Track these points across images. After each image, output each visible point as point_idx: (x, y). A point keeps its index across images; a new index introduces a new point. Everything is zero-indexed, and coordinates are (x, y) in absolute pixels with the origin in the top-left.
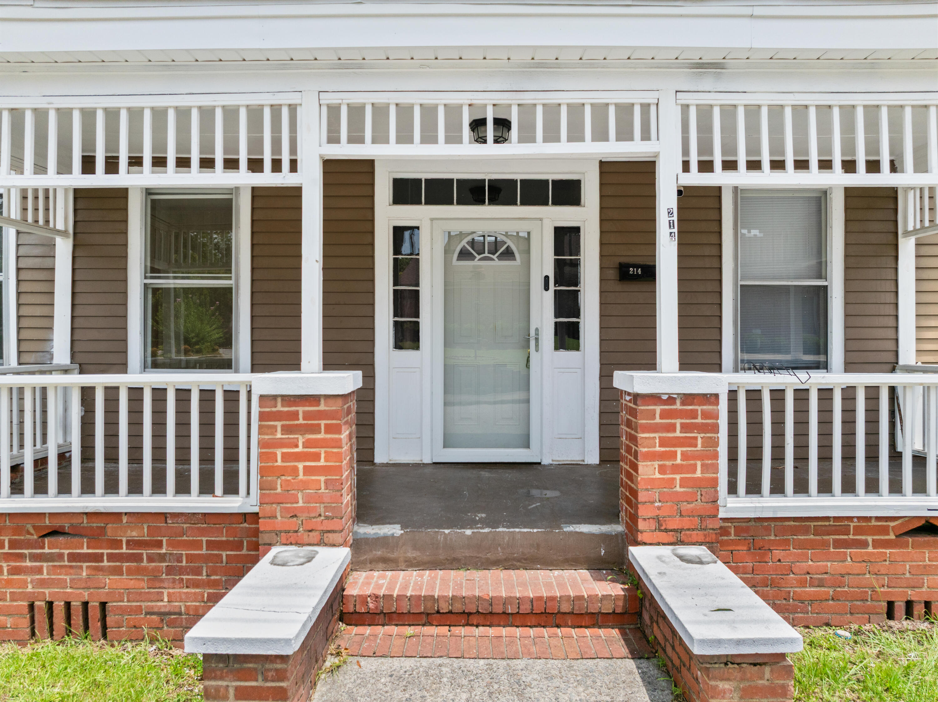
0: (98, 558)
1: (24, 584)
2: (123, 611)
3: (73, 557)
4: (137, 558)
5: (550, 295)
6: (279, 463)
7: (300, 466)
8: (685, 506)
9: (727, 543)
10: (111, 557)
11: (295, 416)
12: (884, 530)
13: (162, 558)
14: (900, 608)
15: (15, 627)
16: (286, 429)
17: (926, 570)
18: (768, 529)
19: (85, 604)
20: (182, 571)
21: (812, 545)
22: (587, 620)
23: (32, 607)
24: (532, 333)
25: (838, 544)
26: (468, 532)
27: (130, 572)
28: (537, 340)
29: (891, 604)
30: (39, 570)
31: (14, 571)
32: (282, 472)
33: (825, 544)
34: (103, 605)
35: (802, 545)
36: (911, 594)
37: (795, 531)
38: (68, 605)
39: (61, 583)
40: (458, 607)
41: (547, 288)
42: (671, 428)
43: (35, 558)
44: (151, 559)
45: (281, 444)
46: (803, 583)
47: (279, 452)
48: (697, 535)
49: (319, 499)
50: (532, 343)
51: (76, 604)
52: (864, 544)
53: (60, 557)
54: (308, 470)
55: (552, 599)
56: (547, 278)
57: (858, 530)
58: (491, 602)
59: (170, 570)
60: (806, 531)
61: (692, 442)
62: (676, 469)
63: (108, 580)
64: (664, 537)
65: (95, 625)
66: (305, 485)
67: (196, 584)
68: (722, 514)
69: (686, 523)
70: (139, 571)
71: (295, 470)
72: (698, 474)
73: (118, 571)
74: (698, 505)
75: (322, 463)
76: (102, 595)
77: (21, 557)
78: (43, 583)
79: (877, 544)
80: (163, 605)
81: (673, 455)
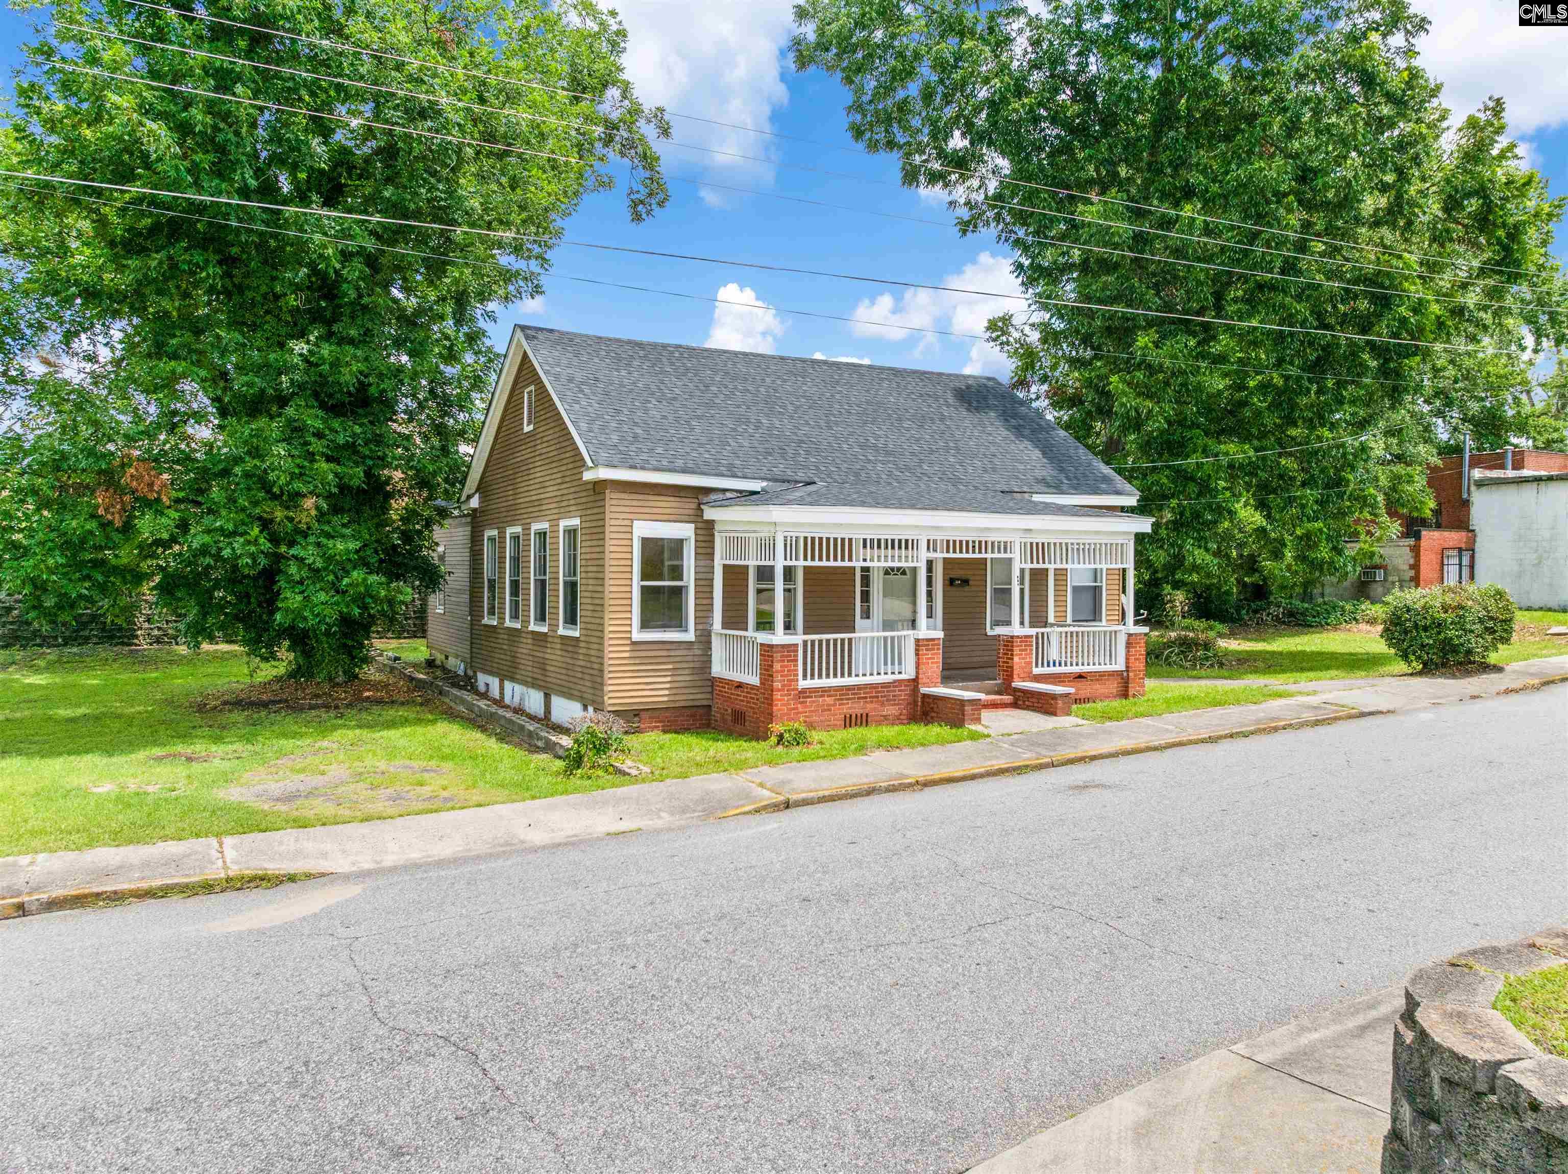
1: (843, 709)
2: (873, 716)
4: (878, 697)
7: (930, 661)
11: (928, 645)
17: (1079, 689)
19: (862, 715)
20: (890, 700)
23: (845, 717)
31: (840, 704)
34: (867, 714)
36: (1076, 697)
38: (856, 715)
57: (1064, 677)
59: (887, 700)
61: (1026, 650)
62: (1023, 659)
67: (895, 705)
69: (1024, 675)
70: (878, 701)
71: (928, 663)
78: (849, 708)
80: (885, 713)
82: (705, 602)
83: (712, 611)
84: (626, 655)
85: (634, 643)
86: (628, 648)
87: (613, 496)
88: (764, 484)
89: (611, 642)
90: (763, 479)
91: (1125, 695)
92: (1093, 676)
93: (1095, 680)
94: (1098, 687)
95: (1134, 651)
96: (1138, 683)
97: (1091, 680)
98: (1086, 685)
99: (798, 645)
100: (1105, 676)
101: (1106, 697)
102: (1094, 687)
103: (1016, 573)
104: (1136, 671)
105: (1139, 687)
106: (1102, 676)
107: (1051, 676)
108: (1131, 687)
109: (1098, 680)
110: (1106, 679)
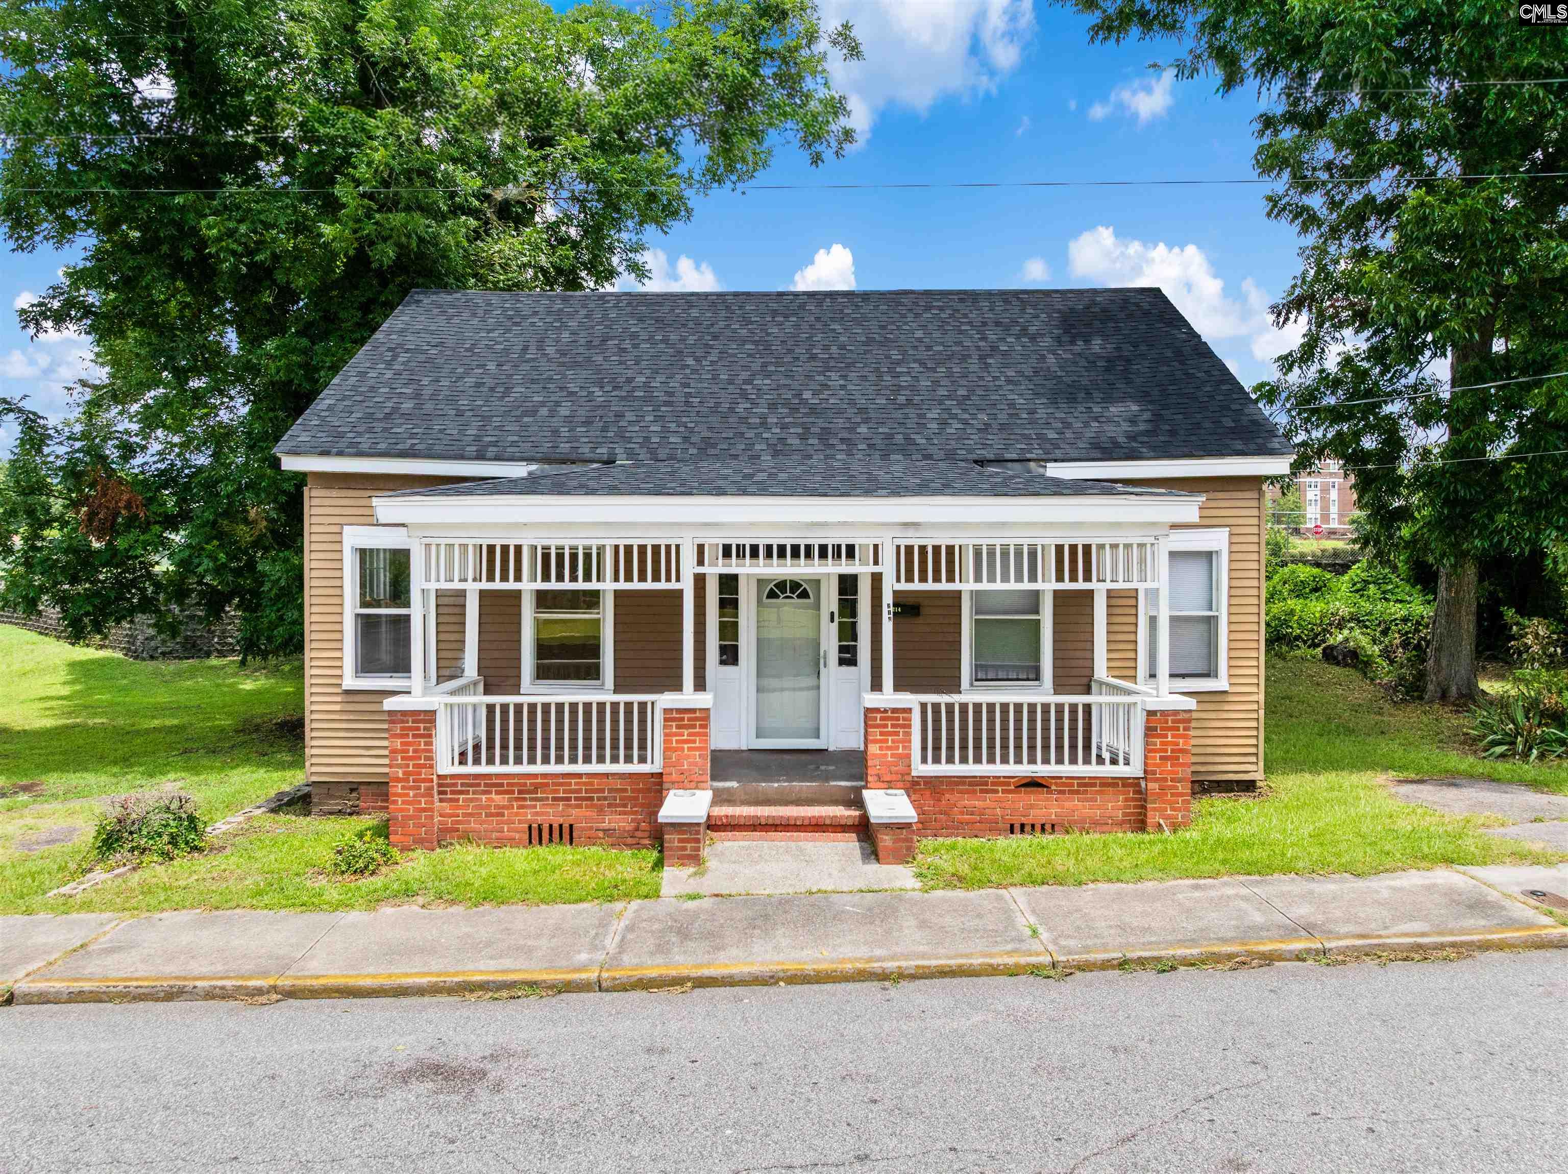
0: (569, 799)
1: (526, 814)
2: (583, 829)
3: (554, 799)
4: (591, 799)
5: (835, 625)
6: (674, 745)
7: (686, 746)
8: (894, 769)
9: (920, 789)
10: (576, 799)
11: (683, 719)
12: (1009, 784)
13: (605, 798)
14: (1017, 827)
15: (520, 839)
16: (678, 727)
17: (1032, 807)
18: (942, 782)
19: (561, 826)
20: (616, 806)
21: (967, 792)
22: (839, 829)
23: (530, 827)
24: (822, 653)
25: (982, 791)
26: (776, 785)
27: (587, 806)
28: (825, 658)
29: (1012, 826)
30: (535, 807)
31: (520, 807)
32: (675, 750)
33: (974, 791)
34: (571, 826)
35: (961, 792)
36: (1024, 820)
37: (957, 784)
38: (551, 826)
39: (547, 814)
40: (770, 822)
41: (832, 620)
42: (886, 726)
43: (532, 799)
44: (599, 799)
45: (675, 735)
46: (962, 813)
47: (674, 739)
48: (901, 784)
49: (695, 764)
50: (822, 661)
51: (556, 826)
52: (997, 792)
53: (547, 798)
54: (690, 749)
55: (821, 817)
56: (832, 614)
57: (993, 784)
58: (788, 819)
59: (610, 805)
60: (964, 783)
61: (897, 734)
62: (888, 748)
63: (574, 812)
64: (882, 785)
65: (566, 836)
66: (688, 756)
67: (625, 813)
68: (914, 773)
69: (894, 777)
70: (592, 806)
71: (683, 749)
72: (900, 751)
73: (580, 806)
74: (901, 768)
75: (697, 745)
76: (571, 820)
77: (525, 799)
78: (537, 814)
79: (1004, 791)
80: (605, 825)
81: (887, 741)
82: (453, 637)
83: (462, 650)
84: (337, 707)
85: (348, 692)
86: (339, 699)
87: (314, 493)
88: (534, 467)
89: (314, 690)
90: (529, 460)
91: (1141, 825)
92: (1064, 785)
93: (1071, 792)
94: (1076, 806)
95: (1162, 743)
96: (1170, 802)
97: (1060, 792)
98: (1047, 800)
99: (435, 712)
100: (1094, 785)
101: (1097, 825)
102: (1067, 804)
103: (887, 599)
104: (1165, 780)
105: (1173, 809)
106: (1085, 785)
107: (961, 780)
108: (1155, 809)
109: (1077, 792)
110: (1097, 792)
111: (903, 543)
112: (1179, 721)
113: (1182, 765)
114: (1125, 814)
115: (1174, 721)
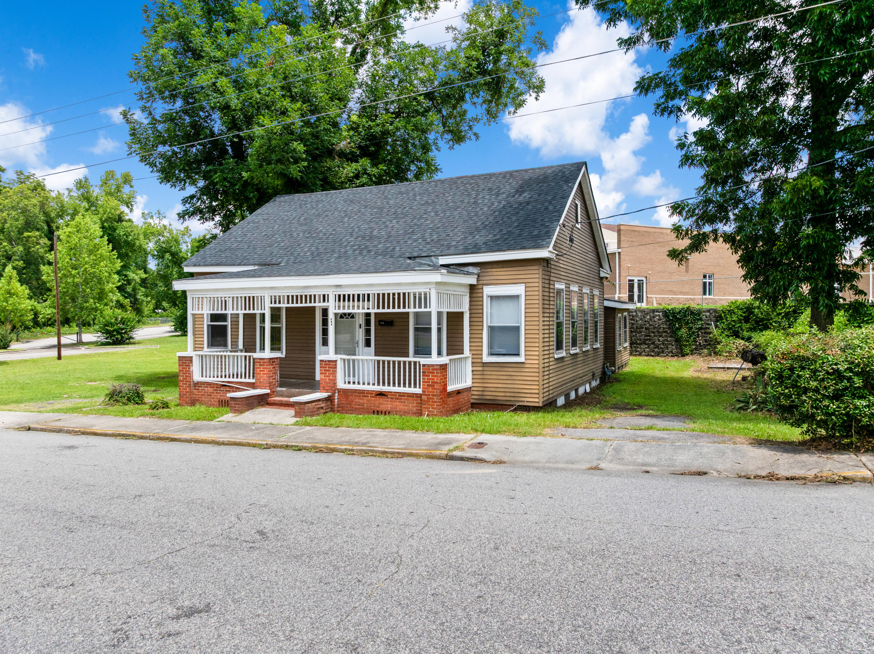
1: (218, 396)
3: (226, 391)
5: (362, 330)
6: (258, 372)
8: (329, 385)
9: (341, 394)
11: (260, 362)
12: (372, 394)
14: (376, 412)
15: (216, 405)
16: (259, 365)
17: (381, 404)
18: (348, 392)
21: (357, 396)
23: (219, 401)
24: (356, 341)
25: (363, 396)
26: (297, 390)
28: (357, 343)
29: (374, 411)
30: (220, 393)
31: (216, 393)
32: (258, 374)
33: (360, 396)
35: (355, 396)
36: (378, 409)
37: (354, 392)
38: (225, 401)
41: (360, 327)
42: (326, 367)
43: (220, 390)
45: (258, 368)
46: (355, 405)
47: (258, 370)
48: (331, 391)
49: (265, 379)
50: (356, 345)
52: (368, 397)
54: (263, 374)
56: (360, 325)
57: (367, 393)
61: (329, 371)
62: (327, 376)
64: (325, 391)
66: (263, 377)
68: (338, 387)
69: (329, 388)
71: (261, 373)
72: (331, 378)
74: (331, 385)
77: (217, 390)
78: (221, 396)
79: (371, 397)
81: (326, 373)
90: (254, 265)
91: (421, 414)
92: (393, 395)
93: (396, 399)
94: (399, 405)
95: (428, 379)
96: (431, 405)
97: (392, 398)
98: (387, 401)
99: (192, 357)
100: (404, 396)
101: (405, 413)
102: (394, 404)
103: (331, 317)
104: (429, 395)
105: (432, 408)
106: (401, 396)
107: (355, 391)
108: (425, 408)
109: (398, 399)
110: (406, 399)
111: (337, 293)
112: (434, 369)
113: (436, 389)
114: (417, 410)
115: (432, 369)
